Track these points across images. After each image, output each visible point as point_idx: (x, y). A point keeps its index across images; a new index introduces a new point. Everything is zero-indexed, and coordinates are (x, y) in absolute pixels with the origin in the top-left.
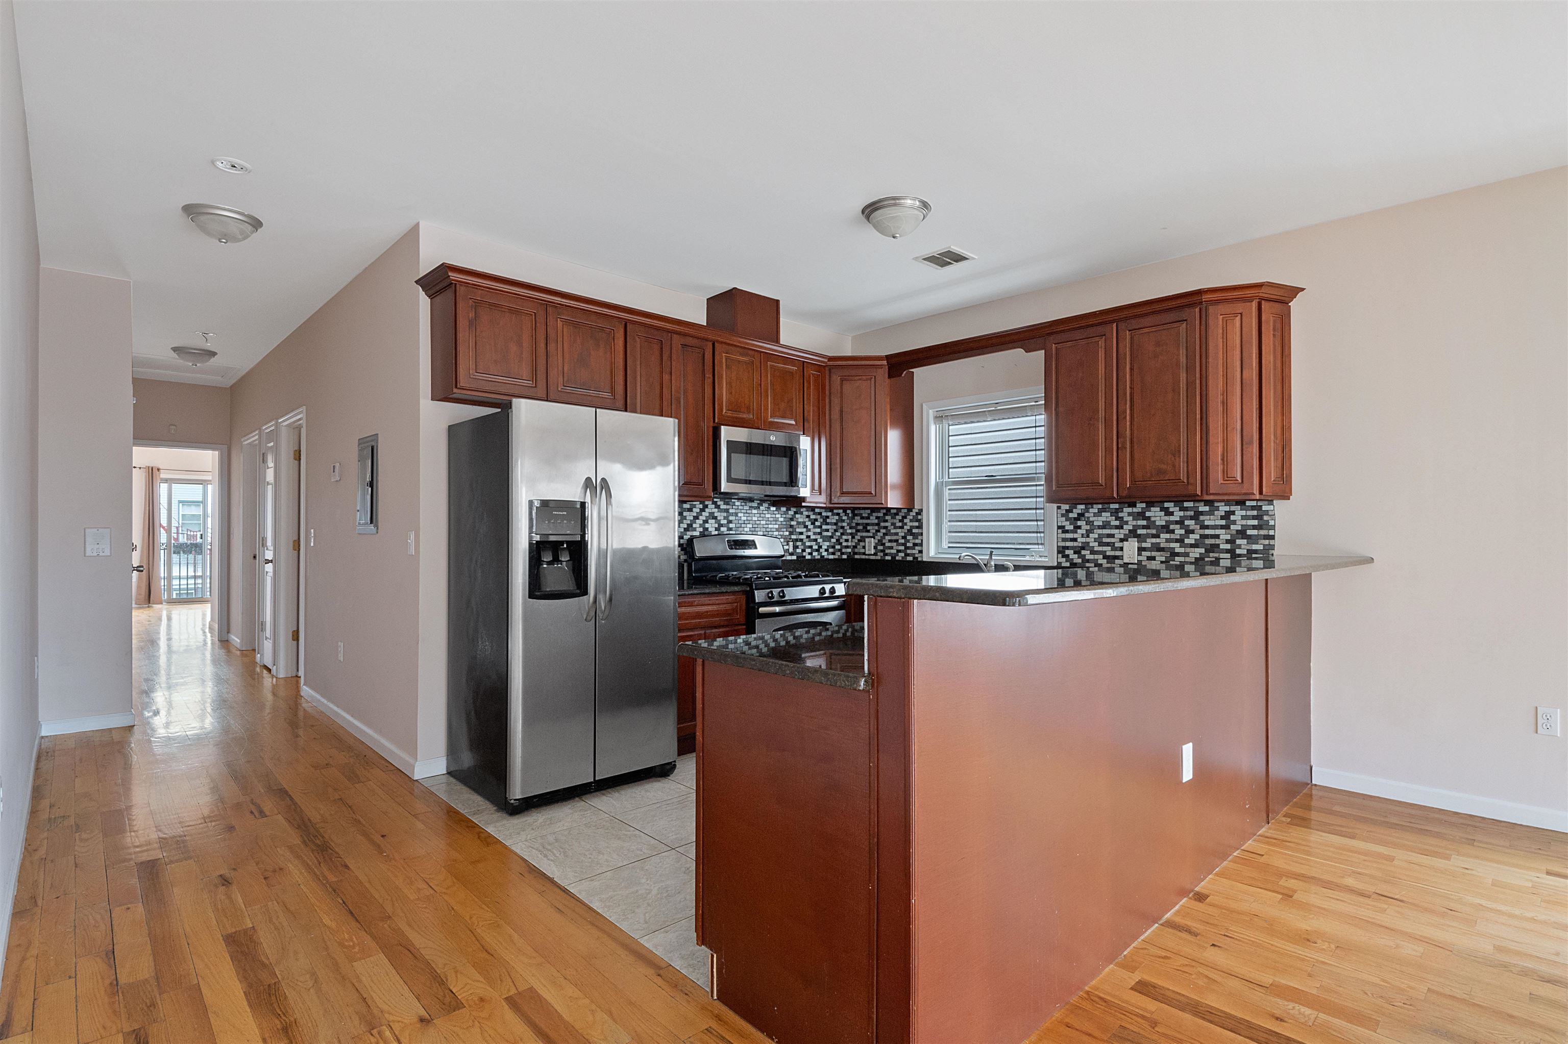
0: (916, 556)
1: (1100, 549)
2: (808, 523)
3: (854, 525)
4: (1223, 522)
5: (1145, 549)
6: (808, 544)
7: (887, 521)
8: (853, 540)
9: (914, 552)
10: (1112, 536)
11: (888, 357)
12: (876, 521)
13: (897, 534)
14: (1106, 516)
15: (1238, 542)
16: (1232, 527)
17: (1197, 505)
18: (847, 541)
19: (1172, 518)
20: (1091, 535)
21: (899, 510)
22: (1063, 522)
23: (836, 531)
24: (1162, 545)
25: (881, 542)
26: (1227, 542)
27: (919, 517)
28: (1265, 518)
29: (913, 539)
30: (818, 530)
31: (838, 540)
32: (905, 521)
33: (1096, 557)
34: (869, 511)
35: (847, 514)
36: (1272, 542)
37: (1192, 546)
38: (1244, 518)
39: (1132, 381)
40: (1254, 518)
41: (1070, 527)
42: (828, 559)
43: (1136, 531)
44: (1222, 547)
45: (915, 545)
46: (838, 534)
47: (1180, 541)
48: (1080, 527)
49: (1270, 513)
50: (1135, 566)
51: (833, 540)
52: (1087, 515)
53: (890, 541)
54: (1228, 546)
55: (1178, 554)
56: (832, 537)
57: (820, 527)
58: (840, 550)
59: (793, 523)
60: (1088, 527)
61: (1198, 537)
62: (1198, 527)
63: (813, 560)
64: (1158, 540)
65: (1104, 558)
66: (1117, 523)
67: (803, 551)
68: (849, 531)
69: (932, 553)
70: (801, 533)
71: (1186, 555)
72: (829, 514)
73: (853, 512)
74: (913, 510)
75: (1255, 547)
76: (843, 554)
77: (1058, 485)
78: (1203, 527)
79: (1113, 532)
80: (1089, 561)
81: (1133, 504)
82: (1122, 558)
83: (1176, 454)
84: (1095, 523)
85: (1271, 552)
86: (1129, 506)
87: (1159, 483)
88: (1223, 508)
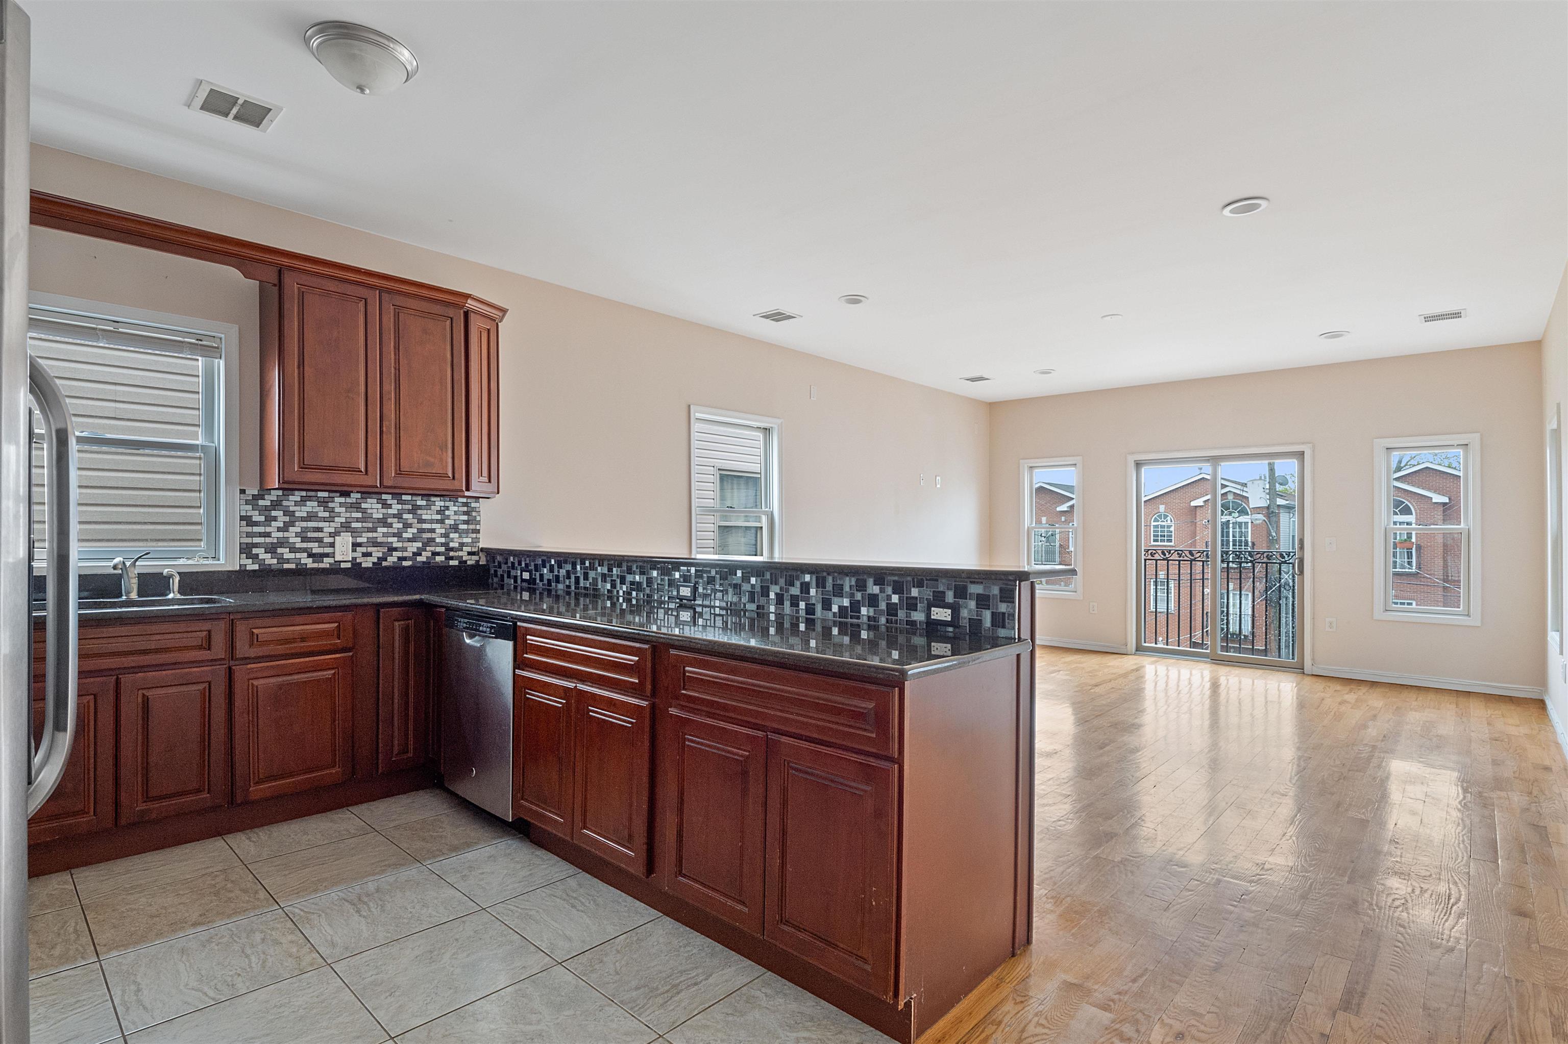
1: (304, 545)
4: (439, 517)
5: (360, 545)
10: (319, 530)
14: (311, 506)
15: (452, 535)
16: (447, 522)
17: (414, 498)
19: (390, 511)
20: (291, 529)
22: (248, 511)
24: (379, 540)
26: (442, 536)
28: (474, 514)
33: (298, 555)
36: (478, 535)
37: (409, 540)
38: (456, 513)
39: (397, 361)
40: (464, 513)
41: (257, 517)
43: (349, 524)
44: (438, 540)
47: (398, 535)
48: (275, 519)
49: (477, 510)
50: (349, 565)
52: (285, 503)
54: (443, 540)
55: (396, 549)
60: (287, 519)
61: (415, 531)
62: (416, 521)
64: (375, 535)
65: (309, 556)
66: (327, 514)
71: (404, 549)
75: (465, 540)
77: (302, 465)
78: (421, 521)
79: (321, 524)
80: (288, 561)
81: (346, 494)
82: (333, 555)
83: (443, 448)
84: (297, 514)
85: (478, 544)
86: (340, 496)
87: (425, 475)
88: (439, 503)
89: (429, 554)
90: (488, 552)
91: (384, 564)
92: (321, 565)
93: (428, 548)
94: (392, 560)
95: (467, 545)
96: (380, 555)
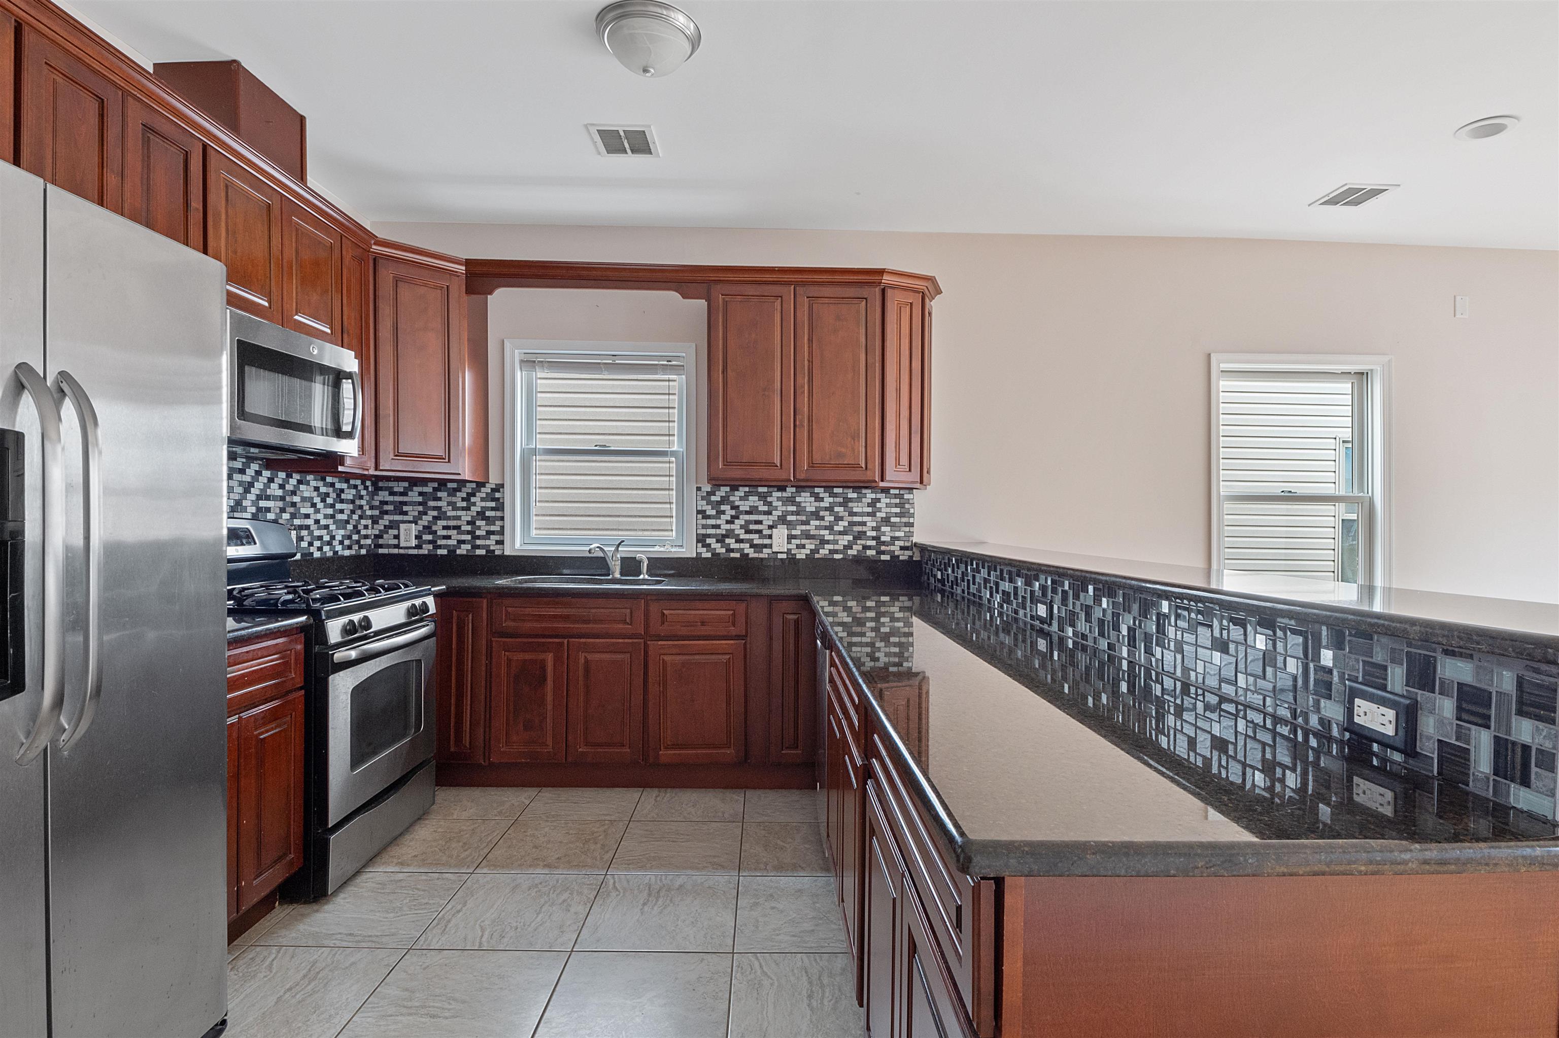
0: (492, 548)
1: (747, 536)
2: (317, 500)
3: (377, 503)
4: (870, 510)
5: (794, 537)
6: (317, 533)
7: (440, 499)
8: (375, 526)
9: (488, 542)
10: (760, 522)
11: (468, 263)
12: (420, 499)
13: (458, 518)
14: (753, 500)
15: (883, 529)
16: (878, 514)
17: (845, 491)
18: (366, 527)
19: (822, 504)
20: (736, 521)
21: (463, 483)
22: (703, 506)
23: (353, 512)
24: (812, 533)
25: (428, 529)
26: (873, 529)
27: (497, 495)
28: (907, 506)
29: (487, 524)
30: (330, 511)
31: (355, 527)
32: (473, 499)
33: (742, 546)
34: (406, 484)
35: (366, 488)
36: (911, 529)
37: (840, 533)
38: (888, 505)
39: (811, 353)
40: (896, 506)
41: (711, 512)
42: (343, 557)
43: (785, 517)
44: (869, 534)
45: (490, 533)
46: (355, 517)
48: (723, 512)
49: (911, 502)
50: (784, 556)
51: (350, 527)
52: (732, 498)
53: (445, 528)
54: (874, 534)
55: (828, 542)
56: (347, 522)
57: (332, 506)
58: (358, 542)
59: (296, 499)
60: (733, 512)
61: (846, 524)
62: (847, 514)
63: (324, 560)
64: (808, 527)
65: (751, 547)
66: (766, 508)
67: (311, 544)
68: (369, 513)
69: (518, 545)
70: (307, 516)
71: (836, 542)
72: (345, 486)
73: (374, 484)
74: (487, 485)
75: (897, 534)
76: (361, 547)
77: (726, 463)
78: (852, 514)
79: (760, 518)
80: (732, 551)
81: (782, 489)
82: (770, 546)
83: (855, 437)
84: (741, 508)
85: (911, 539)
86: (778, 491)
87: (837, 466)
88: (870, 495)
89: (860, 548)
90: (923, 549)
91: (817, 556)
92: (761, 556)
93: (859, 542)
94: (824, 552)
95: (898, 539)
96: (813, 547)
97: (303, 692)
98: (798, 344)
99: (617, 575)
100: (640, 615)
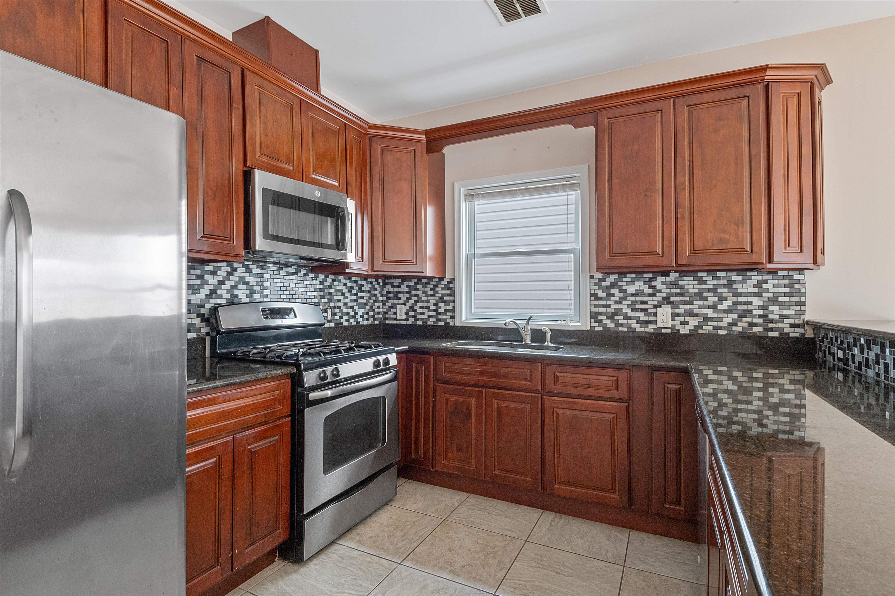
0: (448, 321)
1: (634, 314)
2: (346, 291)
3: (385, 293)
4: (756, 290)
5: (678, 315)
6: (345, 311)
7: (418, 289)
8: (384, 307)
9: (445, 317)
10: (646, 303)
11: (427, 132)
12: (407, 290)
13: (428, 301)
14: (639, 285)
15: (770, 308)
16: (765, 294)
17: (729, 274)
18: (378, 307)
19: (705, 287)
20: (624, 302)
21: (430, 278)
22: (595, 289)
23: (370, 298)
24: (695, 311)
25: (412, 308)
26: (759, 308)
27: (451, 286)
28: (797, 286)
29: (445, 305)
30: (354, 298)
31: (371, 307)
32: (437, 289)
33: (629, 322)
34: (400, 281)
35: (378, 284)
36: (803, 308)
37: (724, 312)
38: (775, 286)
39: (691, 154)
40: (785, 286)
41: (602, 295)
42: (363, 325)
43: (669, 298)
44: (755, 312)
45: (447, 311)
46: (371, 301)
47: (714, 307)
48: (613, 295)
49: (801, 282)
50: (669, 331)
51: (368, 307)
52: (620, 284)
53: (421, 307)
54: (761, 312)
55: (712, 319)
56: (366, 304)
57: (356, 294)
58: (373, 316)
59: (332, 290)
60: (621, 295)
61: (731, 303)
62: (731, 294)
63: (350, 327)
64: (691, 307)
65: (637, 323)
66: (651, 291)
67: (341, 318)
68: (380, 298)
69: (463, 319)
70: (339, 301)
71: (720, 320)
72: (364, 282)
73: (384, 281)
74: (445, 279)
75: (786, 312)
76: (375, 319)
77: (612, 254)
78: (736, 294)
79: (646, 299)
80: (622, 325)
81: (666, 274)
82: (655, 322)
83: (739, 223)
84: (628, 291)
85: (802, 317)
86: (662, 276)
87: (720, 252)
88: (755, 277)
89: (746, 325)
90: (817, 327)
91: (700, 331)
92: (647, 330)
93: (744, 319)
94: (708, 328)
95: (787, 317)
96: (697, 323)
97: (289, 419)
98: (679, 147)
99: (528, 342)
100: (537, 375)
